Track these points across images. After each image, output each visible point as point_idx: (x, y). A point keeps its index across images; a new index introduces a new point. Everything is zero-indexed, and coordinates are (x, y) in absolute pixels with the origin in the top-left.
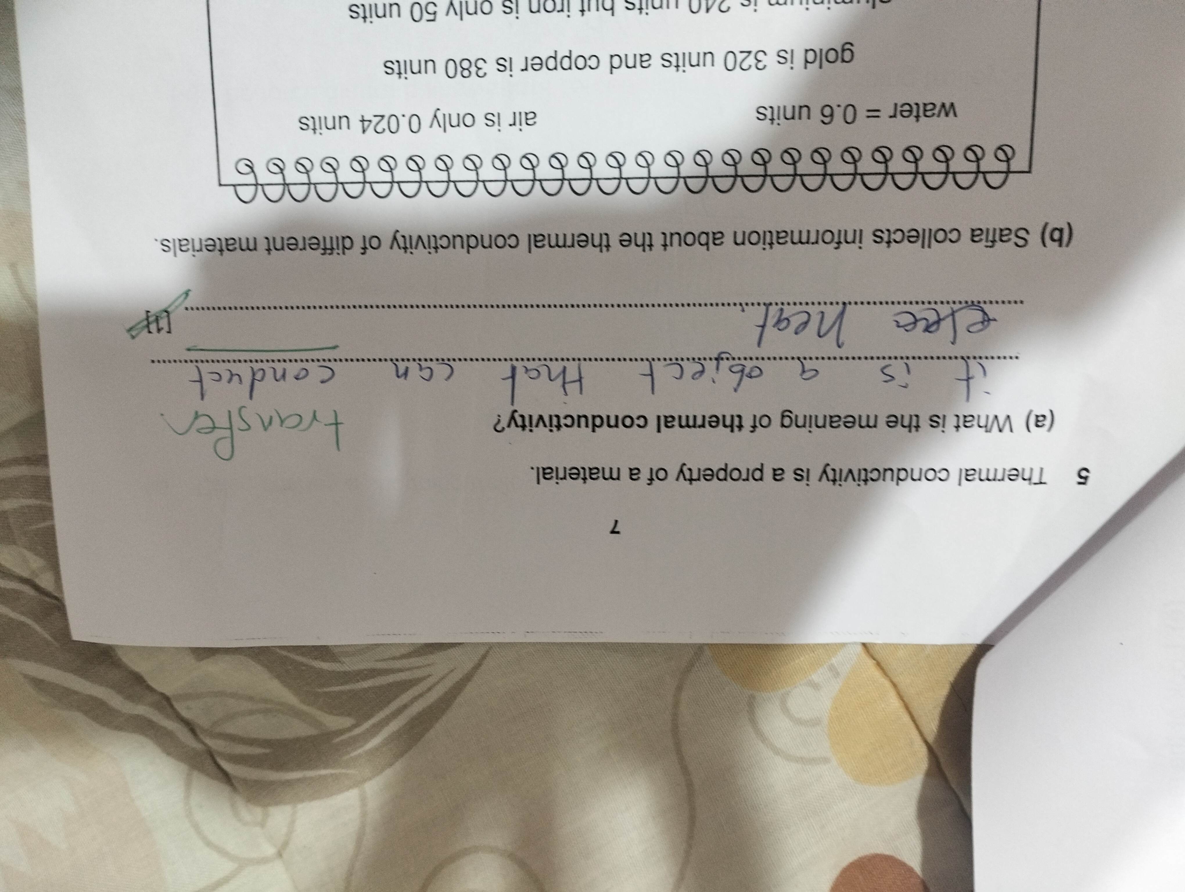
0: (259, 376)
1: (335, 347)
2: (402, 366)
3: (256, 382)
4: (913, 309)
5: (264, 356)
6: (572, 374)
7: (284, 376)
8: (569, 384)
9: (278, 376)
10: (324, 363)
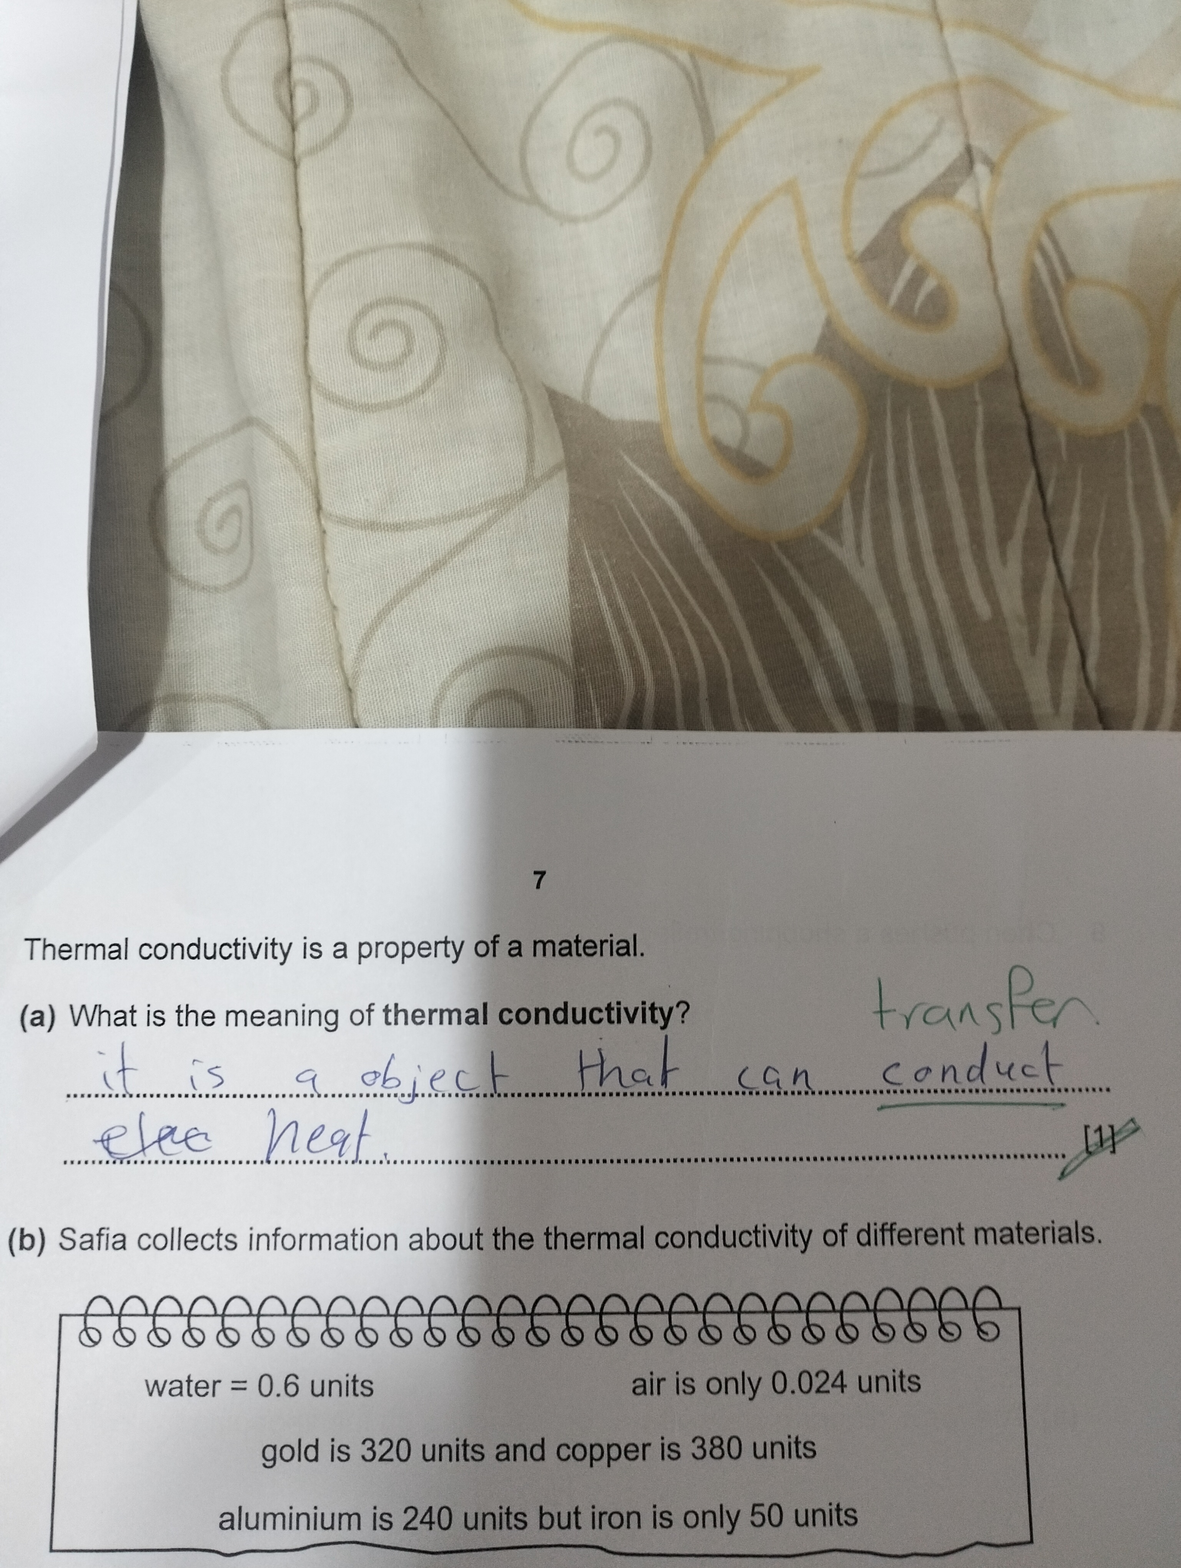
0: (975, 1073)
1: (882, 1108)
2: (801, 1085)
3: (979, 1065)
4: (189, 1156)
5: (967, 1097)
6: (592, 1076)
7: (944, 1073)
8: (597, 1063)
9: (951, 1072)
10: (895, 1088)
